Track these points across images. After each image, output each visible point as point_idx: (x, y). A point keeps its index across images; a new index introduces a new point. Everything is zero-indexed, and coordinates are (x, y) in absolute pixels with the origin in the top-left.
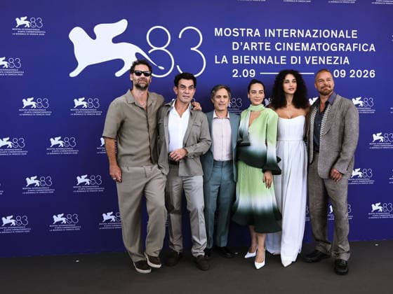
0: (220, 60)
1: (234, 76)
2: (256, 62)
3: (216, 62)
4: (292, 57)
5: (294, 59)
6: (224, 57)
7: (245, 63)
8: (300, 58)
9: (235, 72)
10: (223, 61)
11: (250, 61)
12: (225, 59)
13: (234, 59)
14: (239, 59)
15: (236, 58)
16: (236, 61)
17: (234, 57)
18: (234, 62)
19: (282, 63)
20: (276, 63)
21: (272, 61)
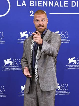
0: (20, 3)
1: (31, 16)
2: (47, 5)
3: (18, 5)
4: (72, 2)
5: (74, 3)
6: (24, 1)
7: (39, 6)
8: (78, 2)
9: (32, 12)
10: (23, 4)
11: (42, 5)
12: (24, 3)
13: (30, 3)
14: (35, 3)
15: (32, 2)
16: (32, 5)
17: (30, 1)
18: (31, 6)
19: (65, 6)
20: (61, 6)
21: (58, 5)
